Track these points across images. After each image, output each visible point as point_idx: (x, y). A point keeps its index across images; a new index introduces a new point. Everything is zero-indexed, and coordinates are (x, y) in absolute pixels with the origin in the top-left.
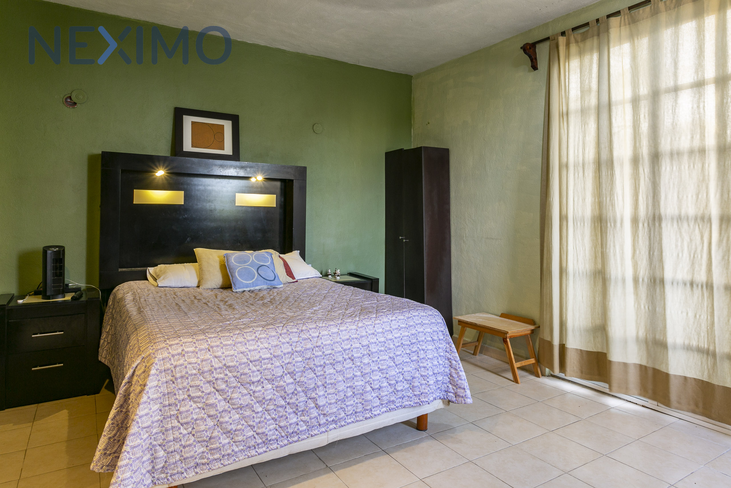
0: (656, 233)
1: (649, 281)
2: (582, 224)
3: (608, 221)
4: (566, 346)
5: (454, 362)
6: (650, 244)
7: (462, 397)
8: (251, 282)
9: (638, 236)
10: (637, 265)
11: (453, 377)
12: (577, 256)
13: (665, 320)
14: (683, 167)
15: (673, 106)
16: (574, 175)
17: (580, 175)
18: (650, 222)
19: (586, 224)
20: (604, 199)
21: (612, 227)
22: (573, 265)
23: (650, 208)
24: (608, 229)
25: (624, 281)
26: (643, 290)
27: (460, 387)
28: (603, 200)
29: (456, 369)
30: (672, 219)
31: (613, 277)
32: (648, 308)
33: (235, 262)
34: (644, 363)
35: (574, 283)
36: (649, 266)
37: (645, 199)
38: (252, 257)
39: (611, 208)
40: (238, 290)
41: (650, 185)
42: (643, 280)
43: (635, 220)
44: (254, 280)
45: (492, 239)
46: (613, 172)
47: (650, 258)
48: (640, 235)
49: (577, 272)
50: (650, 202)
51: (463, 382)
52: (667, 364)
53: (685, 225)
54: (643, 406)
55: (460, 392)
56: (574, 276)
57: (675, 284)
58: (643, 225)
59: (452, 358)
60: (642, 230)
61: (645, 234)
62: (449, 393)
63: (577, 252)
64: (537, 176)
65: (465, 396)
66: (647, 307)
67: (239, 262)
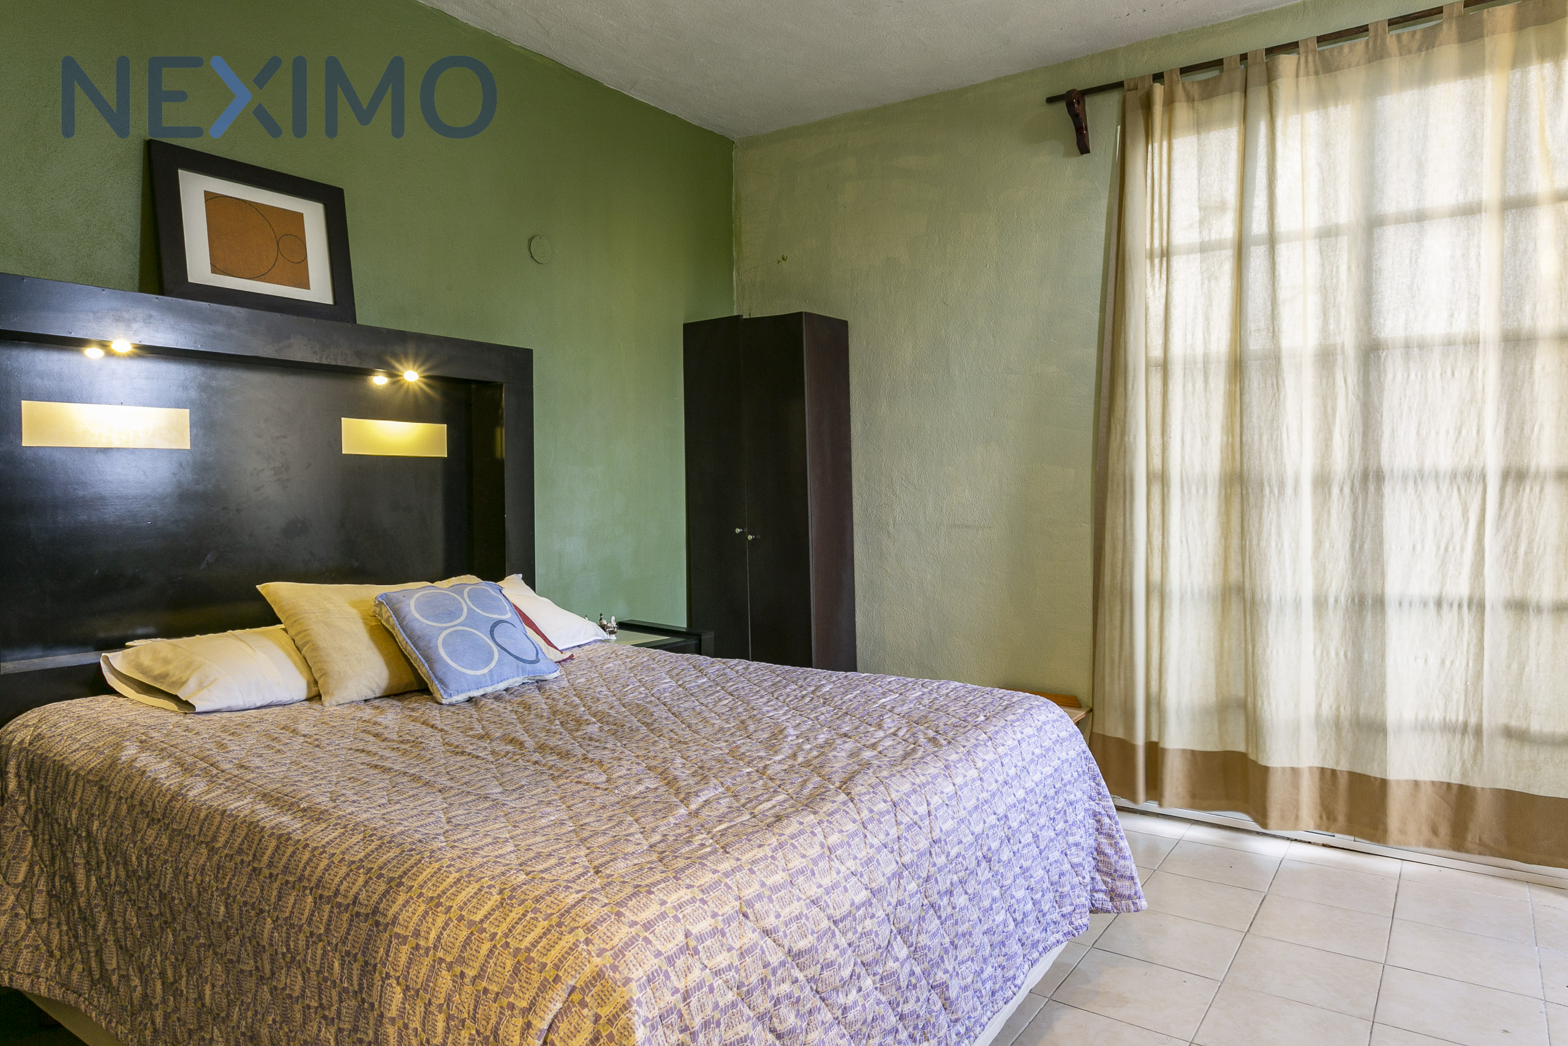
0: (1369, 506)
1: (1349, 601)
2: (1201, 491)
3: (1266, 484)
4: (1161, 745)
5: (1106, 820)
6: (1354, 529)
7: (1129, 897)
8: (485, 671)
9: (1329, 512)
10: (1325, 571)
11: (1105, 854)
12: (1189, 557)
13: (1383, 676)
14: (1430, 374)
15: (1411, 251)
16: (1184, 387)
17: (1197, 386)
18: (1357, 483)
19: (1210, 490)
20: (1256, 437)
21: (1274, 495)
22: (1181, 576)
23: (1357, 456)
24: (1266, 501)
25: (1297, 604)
26: (1336, 622)
27: (1122, 876)
28: (1253, 440)
29: (1110, 836)
30: (1405, 477)
31: (1275, 598)
32: (1346, 655)
33: (422, 616)
34: (1329, 765)
35: (1181, 614)
36: (1350, 571)
37: (1346, 438)
38: (463, 599)
39: (1271, 456)
40: (455, 699)
41: (1358, 409)
42: (1336, 601)
43: (1322, 482)
44: (493, 664)
45: (967, 526)
46: (1280, 382)
47: (1353, 555)
48: (1334, 511)
49: (1189, 591)
50: (1356, 443)
51: (1127, 863)
52: (1383, 762)
53: (1431, 488)
54: (1324, 845)
55: (1123, 886)
56: (1182, 599)
57: (1406, 604)
58: (1341, 490)
59: (1103, 812)
60: (1338, 500)
61: (1345, 507)
62: (1095, 894)
63: (1188, 549)
64: (1086, 389)
65: (1136, 894)
66: (1342, 654)
67: (437, 618)
